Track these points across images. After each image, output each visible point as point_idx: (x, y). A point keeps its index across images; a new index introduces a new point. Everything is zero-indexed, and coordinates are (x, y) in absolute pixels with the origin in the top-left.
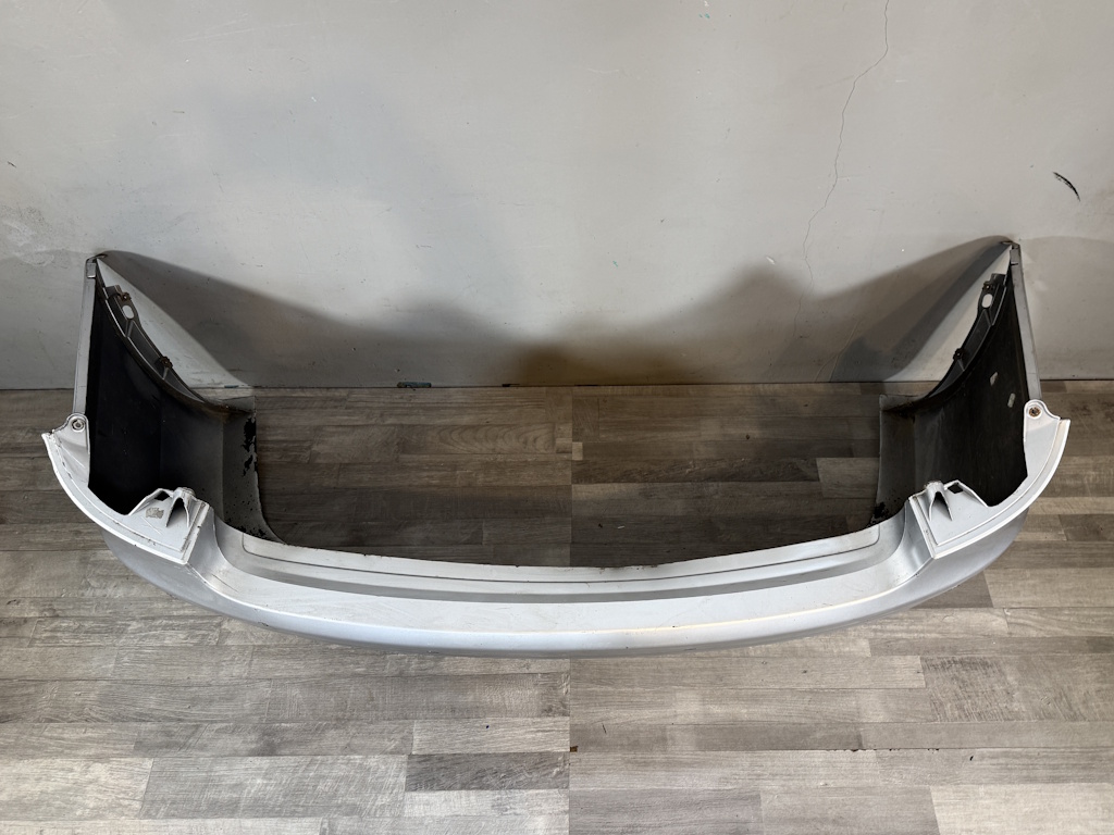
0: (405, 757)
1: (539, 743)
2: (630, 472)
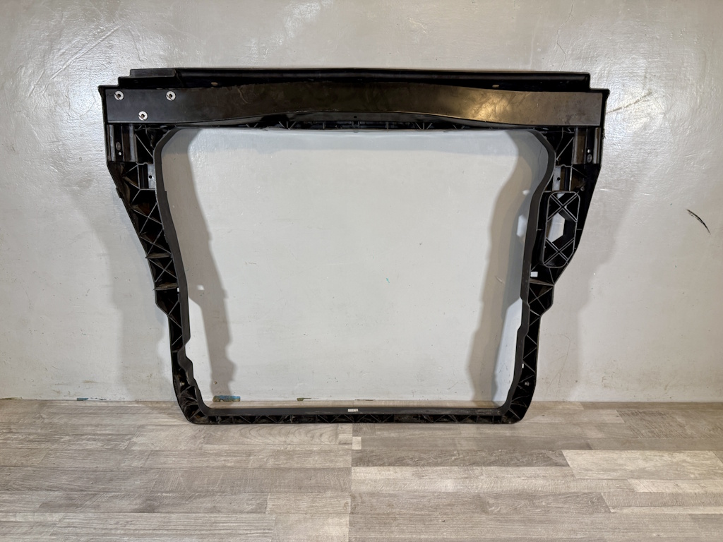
2: (403, 458)
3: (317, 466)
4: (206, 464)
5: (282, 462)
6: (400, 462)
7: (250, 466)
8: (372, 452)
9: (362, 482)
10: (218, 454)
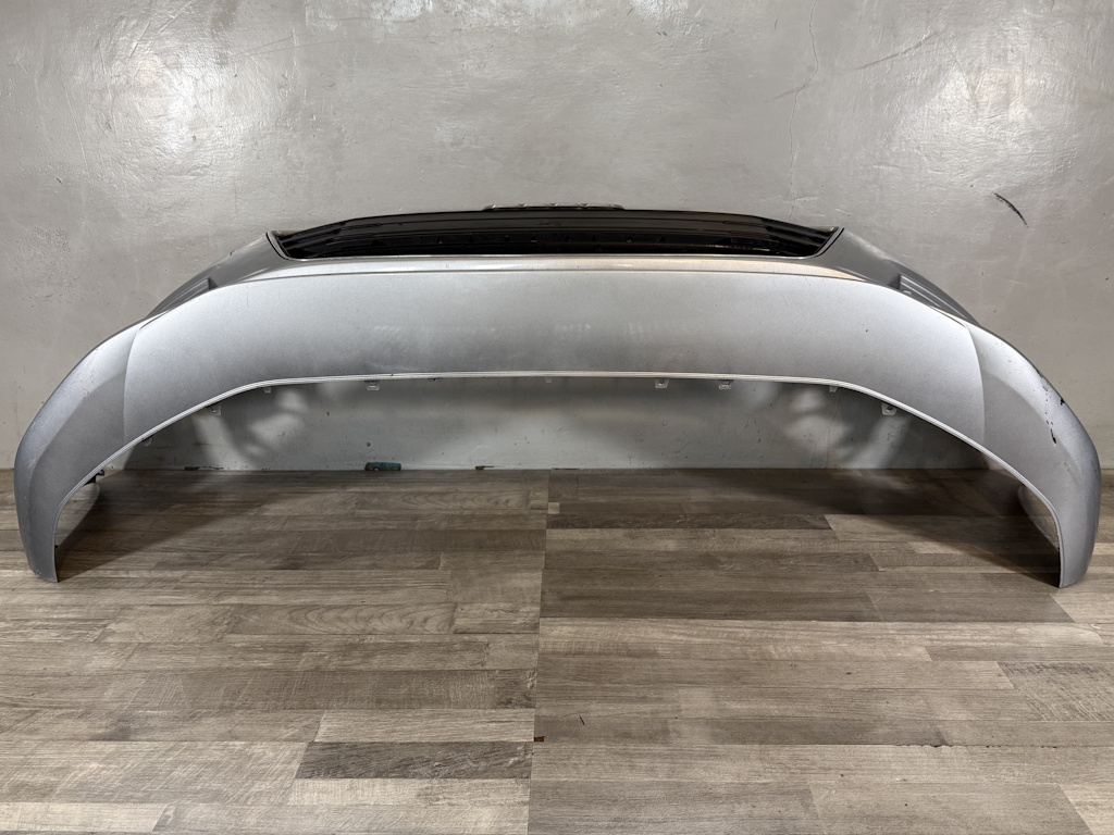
0: (304, 745)
1: (490, 734)
2: (614, 522)
3: (505, 528)
4: (360, 528)
5: (458, 525)
6: (610, 525)
7: (417, 528)
8: (573, 516)
9: (562, 542)
10: (377, 518)
